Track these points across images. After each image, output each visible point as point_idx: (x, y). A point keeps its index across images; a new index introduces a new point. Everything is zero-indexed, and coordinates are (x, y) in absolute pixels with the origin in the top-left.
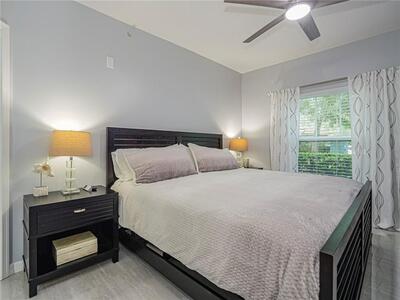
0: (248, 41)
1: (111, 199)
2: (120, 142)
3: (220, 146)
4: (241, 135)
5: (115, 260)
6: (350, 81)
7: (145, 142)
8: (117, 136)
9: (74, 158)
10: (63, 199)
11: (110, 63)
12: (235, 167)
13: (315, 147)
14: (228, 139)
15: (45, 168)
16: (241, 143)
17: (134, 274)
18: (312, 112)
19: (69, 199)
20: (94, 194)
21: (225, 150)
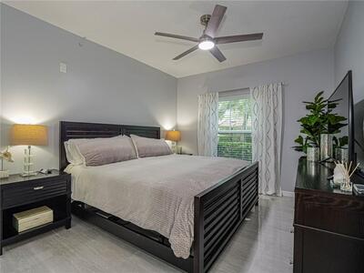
0: (176, 58)
1: (65, 179)
2: (71, 133)
3: (158, 137)
4: (176, 128)
5: (68, 227)
6: (251, 90)
7: (94, 134)
8: (69, 129)
9: (32, 147)
10: (22, 180)
11: (63, 68)
12: (169, 153)
13: (242, 138)
14: (165, 131)
15: (7, 155)
16: (175, 134)
17: (85, 235)
18: (240, 108)
19: (27, 179)
20: (49, 176)
21: (162, 140)
